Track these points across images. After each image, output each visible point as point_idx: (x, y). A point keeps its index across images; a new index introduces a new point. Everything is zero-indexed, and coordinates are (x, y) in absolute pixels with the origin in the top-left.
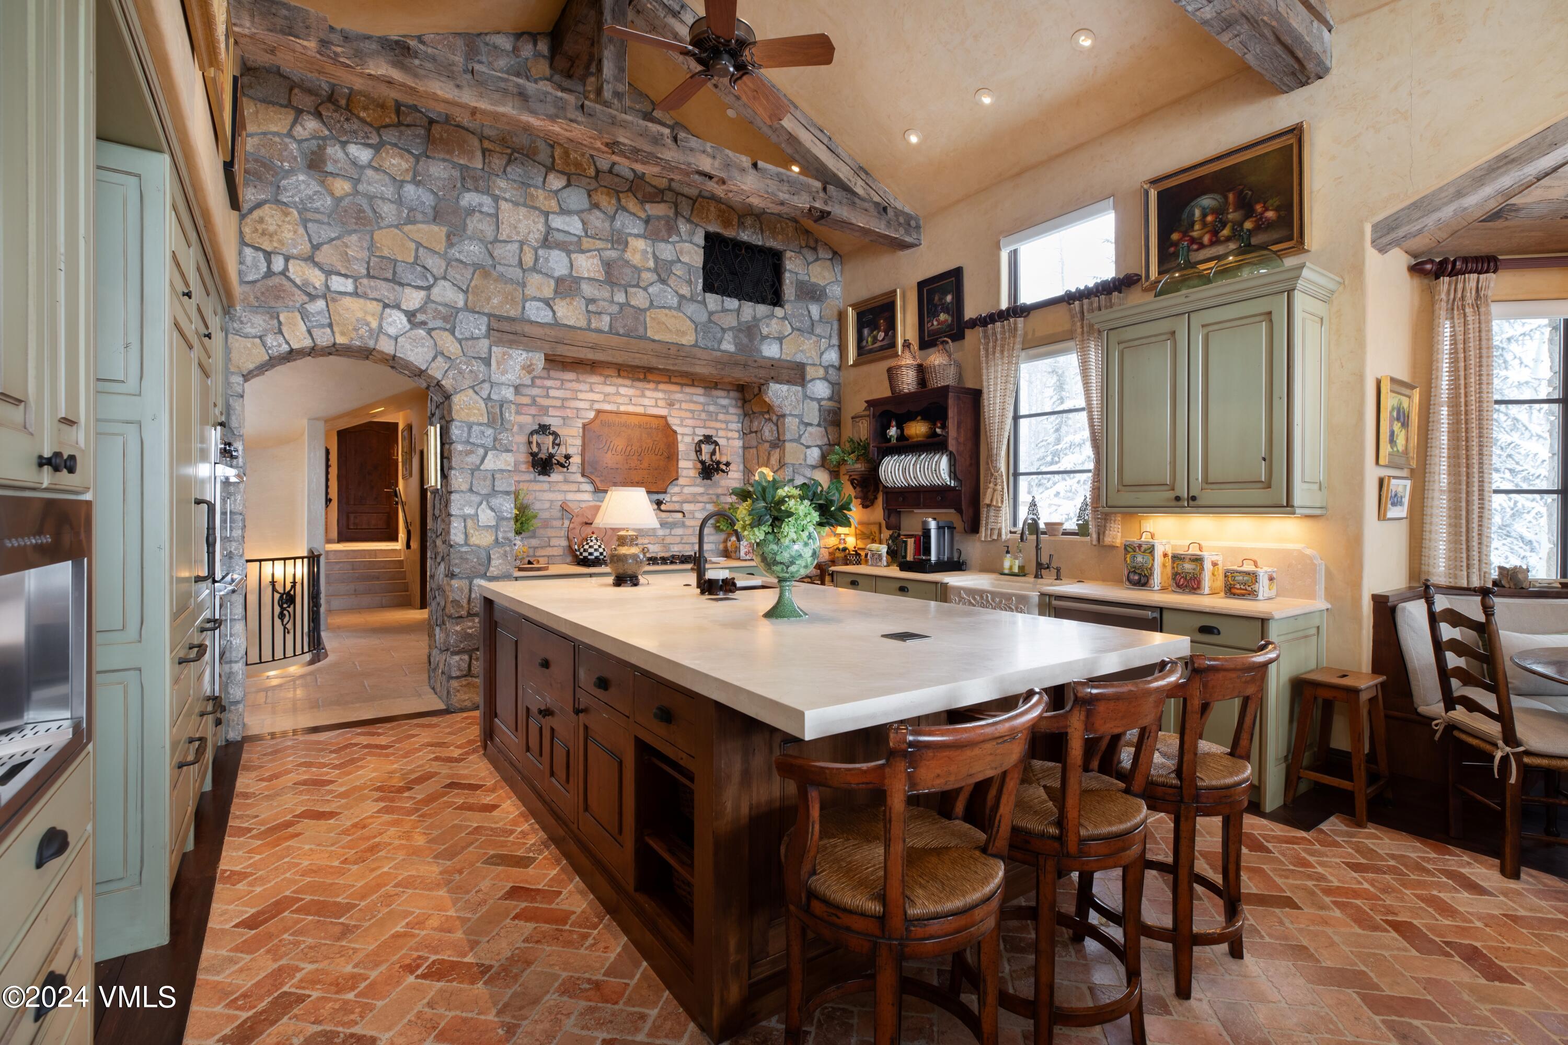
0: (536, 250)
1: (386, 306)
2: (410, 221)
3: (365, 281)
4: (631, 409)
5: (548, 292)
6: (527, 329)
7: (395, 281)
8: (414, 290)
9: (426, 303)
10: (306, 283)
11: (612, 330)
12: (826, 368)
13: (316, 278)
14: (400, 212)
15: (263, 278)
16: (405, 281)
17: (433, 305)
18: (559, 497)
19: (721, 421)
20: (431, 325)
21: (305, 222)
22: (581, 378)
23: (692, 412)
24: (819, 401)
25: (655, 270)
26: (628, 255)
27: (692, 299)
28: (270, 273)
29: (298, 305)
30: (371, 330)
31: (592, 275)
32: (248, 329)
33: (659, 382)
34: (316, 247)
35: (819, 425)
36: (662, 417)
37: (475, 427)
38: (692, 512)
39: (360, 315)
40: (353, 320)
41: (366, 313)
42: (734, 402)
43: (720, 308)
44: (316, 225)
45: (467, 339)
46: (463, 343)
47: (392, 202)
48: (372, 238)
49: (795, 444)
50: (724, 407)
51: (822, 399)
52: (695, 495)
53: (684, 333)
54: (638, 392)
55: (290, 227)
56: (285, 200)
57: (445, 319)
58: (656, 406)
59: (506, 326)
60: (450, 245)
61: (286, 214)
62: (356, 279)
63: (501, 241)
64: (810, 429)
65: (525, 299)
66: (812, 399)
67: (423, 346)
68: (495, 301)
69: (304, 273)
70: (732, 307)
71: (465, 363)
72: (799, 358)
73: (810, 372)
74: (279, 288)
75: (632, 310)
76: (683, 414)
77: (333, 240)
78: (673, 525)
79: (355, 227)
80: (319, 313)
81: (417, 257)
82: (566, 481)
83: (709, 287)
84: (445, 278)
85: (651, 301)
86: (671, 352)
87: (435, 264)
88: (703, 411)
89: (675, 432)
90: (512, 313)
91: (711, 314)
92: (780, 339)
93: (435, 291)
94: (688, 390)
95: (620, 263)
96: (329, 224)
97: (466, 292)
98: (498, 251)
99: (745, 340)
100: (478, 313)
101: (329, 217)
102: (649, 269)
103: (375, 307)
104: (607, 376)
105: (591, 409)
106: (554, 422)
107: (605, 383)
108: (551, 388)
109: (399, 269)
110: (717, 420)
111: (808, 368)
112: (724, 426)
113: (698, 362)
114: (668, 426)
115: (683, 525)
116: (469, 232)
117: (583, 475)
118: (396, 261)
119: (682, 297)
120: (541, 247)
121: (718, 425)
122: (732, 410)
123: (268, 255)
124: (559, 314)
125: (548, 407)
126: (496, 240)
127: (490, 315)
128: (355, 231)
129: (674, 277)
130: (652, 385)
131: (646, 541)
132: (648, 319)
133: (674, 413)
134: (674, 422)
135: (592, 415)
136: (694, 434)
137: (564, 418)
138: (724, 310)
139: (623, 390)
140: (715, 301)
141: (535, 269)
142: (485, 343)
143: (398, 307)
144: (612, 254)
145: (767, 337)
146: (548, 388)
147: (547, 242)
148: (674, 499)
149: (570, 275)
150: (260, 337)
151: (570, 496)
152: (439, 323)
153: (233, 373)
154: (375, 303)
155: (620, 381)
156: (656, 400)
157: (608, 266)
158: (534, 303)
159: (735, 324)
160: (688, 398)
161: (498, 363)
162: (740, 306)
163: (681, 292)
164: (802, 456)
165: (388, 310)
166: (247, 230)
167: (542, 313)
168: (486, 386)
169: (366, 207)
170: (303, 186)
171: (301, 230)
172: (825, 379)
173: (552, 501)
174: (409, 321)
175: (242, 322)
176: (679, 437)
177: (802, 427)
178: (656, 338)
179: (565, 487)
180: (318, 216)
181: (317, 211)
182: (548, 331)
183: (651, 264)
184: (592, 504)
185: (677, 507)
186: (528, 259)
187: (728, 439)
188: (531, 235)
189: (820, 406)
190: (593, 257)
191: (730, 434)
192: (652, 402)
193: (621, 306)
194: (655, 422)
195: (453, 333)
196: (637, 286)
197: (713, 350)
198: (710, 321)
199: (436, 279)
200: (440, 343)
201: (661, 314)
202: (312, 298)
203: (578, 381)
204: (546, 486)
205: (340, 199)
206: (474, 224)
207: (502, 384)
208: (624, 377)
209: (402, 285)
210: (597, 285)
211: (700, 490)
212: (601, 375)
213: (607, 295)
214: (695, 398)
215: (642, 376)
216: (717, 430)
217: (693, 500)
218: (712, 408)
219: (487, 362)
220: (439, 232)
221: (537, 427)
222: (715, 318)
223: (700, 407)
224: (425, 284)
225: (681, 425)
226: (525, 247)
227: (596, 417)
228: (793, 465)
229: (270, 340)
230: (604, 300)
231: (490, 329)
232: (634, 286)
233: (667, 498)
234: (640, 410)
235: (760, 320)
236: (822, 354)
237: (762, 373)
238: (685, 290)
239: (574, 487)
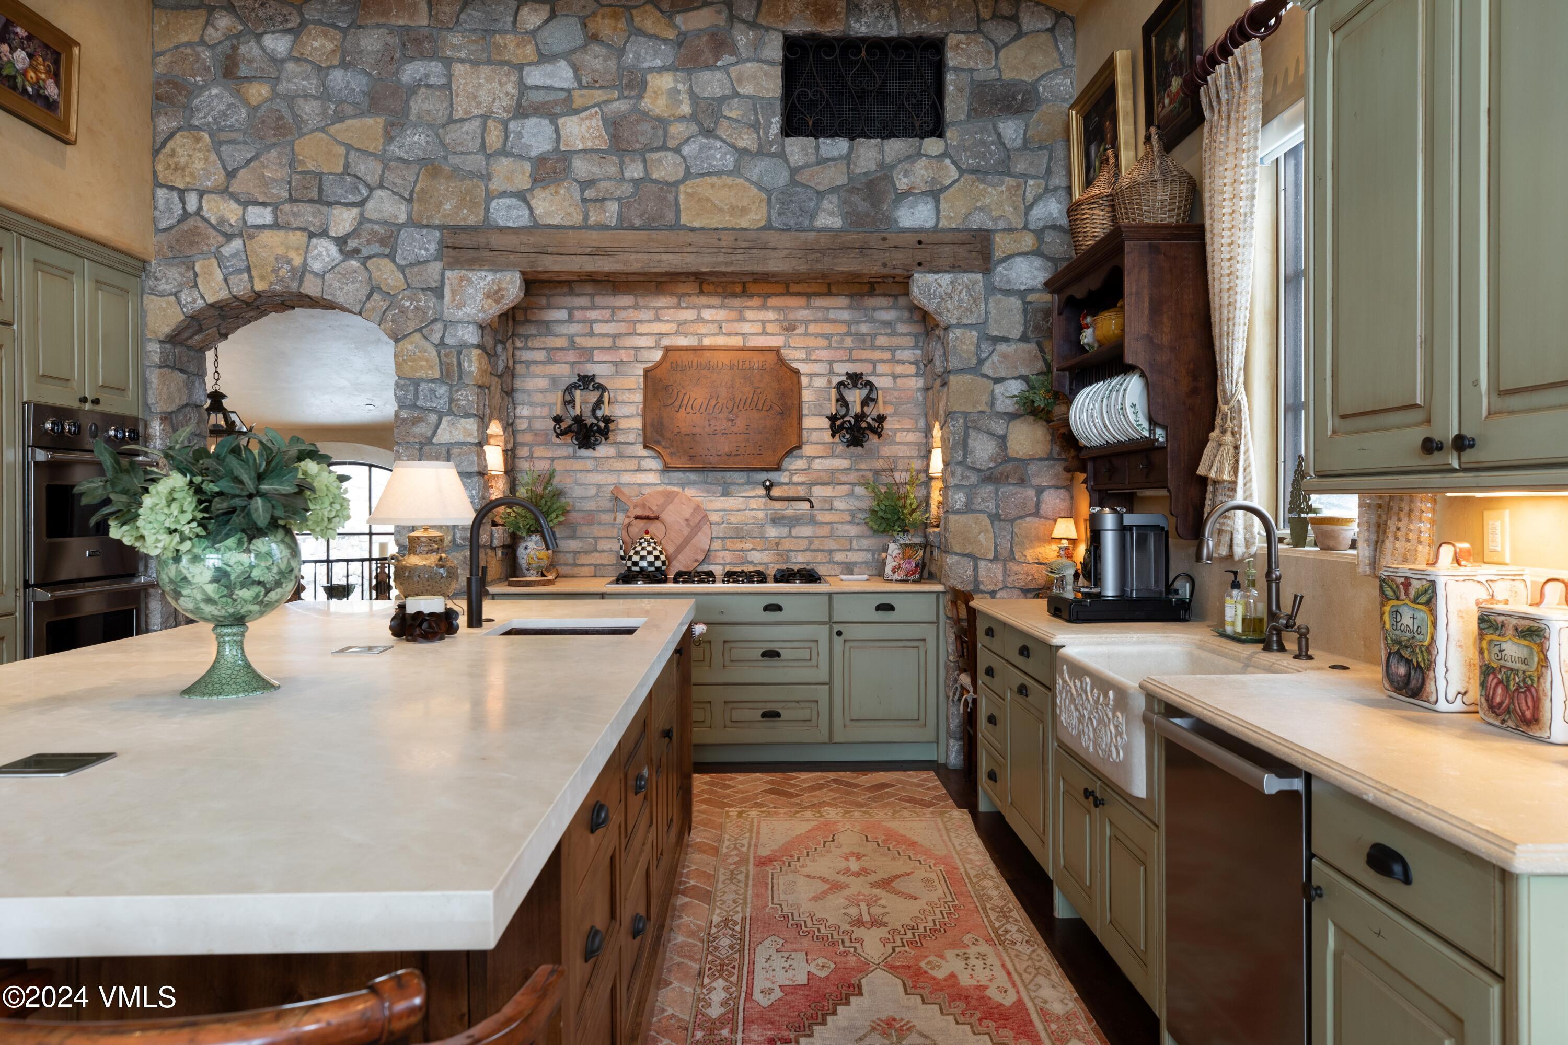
0: (505, 123)
1: (312, 235)
2: (340, 118)
3: (287, 207)
4: (721, 341)
5: (522, 181)
6: (496, 240)
7: (322, 201)
8: (344, 209)
9: (360, 223)
10: (222, 220)
11: (624, 224)
12: (1039, 233)
13: (231, 211)
14: (325, 109)
15: (179, 222)
16: (332, 199)
17: (369, 226)
18: (611, 479)
19: (882, 348)
20: (365, 253)
21: (217, 145)
22: (641, 302)
23: (828, 337)
24: (1022, 294)
25: (694, 117)
26: (646, 103)
27: (761, 153)
28: (186, 215)
29: (213, 249)
30: (293, 269)
31: (589, 145)
32: (164, 286)
33: (769, 296)
34: (231, 175)
35: (1024, 338)
36: (771, 350)
37: (423, 386)
38: (829, 501)
39: (280, 251)
40: (272, 259)
41: (288, 248)
42: (906, 314)
43: (813, 159)
44: (231, 147)
45: (411, 265)
46: (407, 271)
47: (315, 98)
48: (293, 150)
49: (968, 377)
50: (888, 324)
51: (1028, 291)
52: (833, 472)
53: (744, 211)
54: (733, 315)
55: (200, 155)
56: (196, 123)
57: (383, 242)
58: (764, 333)
59: (465, 239)
60: (389, 138)
61: (198, 140)
62: (275, 207)
63: (456, 121)
64: (1003, 347)
65: (490, 197)
66: (1008, 293)
67: (354, 281)
68: (448, 207)
69: (218, 208)
70: (836, 153)
71: (411, 299)
72: (977, 221)
73: (1002, 244)
74: (194, 232)
75: (655, 188)
76: (811, 342)
77: (249, 161)
78: (794, 521)
79: (274, 140)
80: (234, 256)
81: (346, 165)
82: (620, 456)
83: (790, 128)
84: (381, 186)
85: (687, 168)
86: (723, 244)
87: (368, 169)
88: (848, 334)
89: (797, 373)
90: (472, 220)
91: (794, 171)
92: (935, 193)
93: (370, 205)
94: (819, 302)
95: (634, 118)
96: (245, 143)
97: (410, 200)
98: (451, 136)
99: (862, 206)
100: (428, 226)
101: (244, 134)
102: (682, 118)
103: (298, 238)
104: (681, 296)
105: (657, 346)
106: (600, 370)
107: (678, 307)
108: (596, 321)
109: (326, 185)
110: (873, 347)
111: (998, 238)
112: (887, 355)
113: (773, 254)
114: (782, 362)
115: (813, 521)
116: (413, 117)
117: (646, 447)
118: (321, 174)
119: (744, 151)
120: (514, 117)
121: (877, 355)
122: (902, 328)
123: (182, 193)
124: (538, 211)
125: (593, 349)
126: (451, 121)
127: (442, 228)
128: (275, 144)
129: (725, 123)
130: (756, 302)
131: (749, 546)
132: (682, 197)
133: (795, 341)
134: (795, 357)
135: (658, 355)
136: (831, 372)
137: (615, 364)
138: (822, 161)
139: (707, 314)
140: (803, 149)
141: (504, 152)
142: (437, 266)
143: (324, 234)
144: (623, 106)
145: (907, 194)
146: (592, 322)
147: (521, 111)
148: (796, 479)
149: (557, 149)
150: (175, 294)
151: (627, 478)
152: (376, 248)
153: (150, 340)
154: (298, 233)
155: (704, 300)
156: (764, 323)
157: (614, 126)
158: (502, 201)
159: (842, 180)
160: (820, 315)
161: (453, 292)
162: (851, 149)
163: (741, 144)
164: (985, 398)
165: (314, 241)
166: (159, 168)
167: (514, 213)
168: (439, 326)
169: (285, 111)
170: (216, 102)
171: (213, 157)
172: (1037, 252)
173: (599, 486)
174: (341, 251)
175: (156, 279)
176: (805, 381)
177: (986, 347)
178: (696, 224)
179: (619, 465)
180: (233, 135)
181: (232, 129)
182: (524, 238)
183: (686, 109)
184: (659, 488)
185: (802, 492)
186: (494, 138)
187: (895, 377)
188: (497, 104)
189: (1025, 304)
190: (590, 117)
191: (899, 369)
192: (758, 328)
193: (636, 182)
194: (757, 360)
195: (393, 260)
196: (664, 148)
197: (804, 230)
198: (793, 182)
199: (371, 189)
200: (376, 274)
201: (703, 187)
202: (229, 237)
203: (636, 307)
204: (590, 464)
205: (256, 108)
206: (420, 104)
207: (459, 322)
208: (709, 294)
209: (330, 204)
210: (595, 157)
211: (844, 463)
212: (672, 294)
213: (612, 170)
214: (832, 315)
215: (738, 289)
216: (874, 363)
217: (831, 479)
218: (864, 328)
219: (438, 292)
220: (375, 124)
221: (575, 380)
222: (802, 177)
223: (843, 329)
224: (357, 199)
225: (808, 360)
226: (490, 123)
227: (664, 357)
228: (966, 414)
229: (185, 297)
230: (609, 179)
231: (444, 246)
232: (658, 149)
233: (783, 477)
234: (737, 341)
235: (893, 166)
236: (1030, 208)
237: (899, 258)
238: (747, 140)
239: (632, 464)
